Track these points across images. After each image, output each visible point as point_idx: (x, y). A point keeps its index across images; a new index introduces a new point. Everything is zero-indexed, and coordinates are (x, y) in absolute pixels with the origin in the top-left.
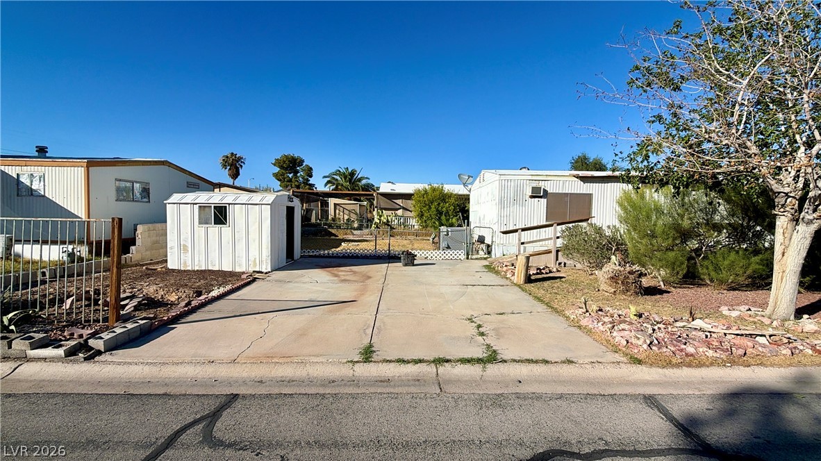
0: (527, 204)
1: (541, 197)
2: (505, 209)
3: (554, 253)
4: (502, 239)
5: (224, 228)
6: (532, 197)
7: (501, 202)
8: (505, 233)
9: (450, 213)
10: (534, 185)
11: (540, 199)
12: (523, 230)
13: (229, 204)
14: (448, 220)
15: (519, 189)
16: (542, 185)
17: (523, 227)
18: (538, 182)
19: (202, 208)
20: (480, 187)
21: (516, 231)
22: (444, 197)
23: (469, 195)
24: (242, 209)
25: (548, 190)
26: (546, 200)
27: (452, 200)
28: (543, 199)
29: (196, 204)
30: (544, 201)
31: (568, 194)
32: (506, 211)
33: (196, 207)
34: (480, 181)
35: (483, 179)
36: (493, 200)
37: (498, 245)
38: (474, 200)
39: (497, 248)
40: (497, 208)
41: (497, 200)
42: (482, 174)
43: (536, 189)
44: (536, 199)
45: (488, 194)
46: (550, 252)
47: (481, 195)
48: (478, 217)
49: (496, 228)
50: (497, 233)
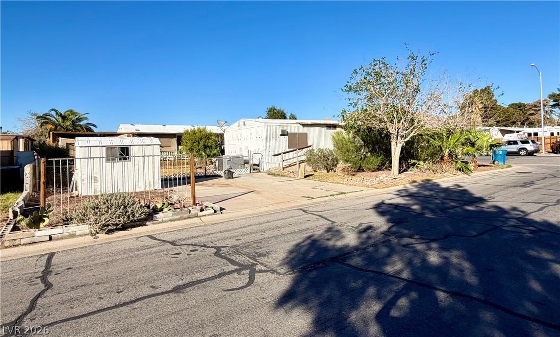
0: (279, 140)
1: (285, 135)
3: (298, 165)
4: (268, 160)
5: (126, 163)
6: (281, 135)
7: (266, 138)
8: (275, 156)
10: (282, 129)
12: (284, 153)
13: (130, 146)
14: (211, 152)
15: (274, 131)
16: (285, 128)
17: (284, 151)
18: (283, 127)
19: (110, 148)
20: (239, 129)
21: (280, 154)
22: (209, 136)
23: (223, 134)
24: (139, 149)
25: (288, 131)
26: (288, 137)
27: (213, 137)
29: (104, 146)
30: (286, 137)
31: (297, 133)
32: (269, 144)
33: (104, 149)
34: (239, 125)
35: (244, 124)
36: (258, 137)
37: (266, 163)
38: (231, 137)
39: (265, 165)
40: (264, 142)
41: (264, 137)
42: (242, 121)
43: (283, 131)
44: (283, 136)
45: (251, 134)
46: (296, 164)
47: (241, 134)
48: (239, 148)
49: (264, 153)
50: (264, 157)
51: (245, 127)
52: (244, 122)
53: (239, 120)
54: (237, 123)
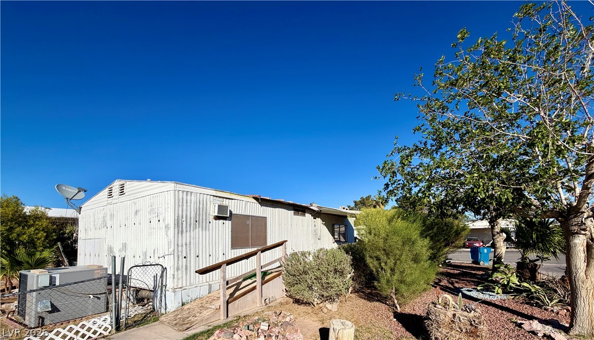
0: (211, 227)
1: (225, 218)
2: (184, 235)
3: (258, 288)
4: (180, 281)
6: (217, 218)
7: (178, 223)
8: (203, 271)
9: (39, 243)
10: (220, 203)
11: (224, 221)
12: (229, 263)
14: (31, 255)
15: (201, 206)
16: (225, 202)
18: (221, 199)
20: (108, 204)
21: (219, 267)
25: (232, 211)
26: (230, 222)
28: (227, 221)
30: (228, 223)
31: (249, 216)
32: (186, 238)
34: (110, 195)
35: (122, 192)
36: (155, 220)
37: (174, 290)
38: (92, 223)
39: (169, 294)
40: (171, 232)
41: (171, 221)
42: (116, 185)
43: (222, 208)
44: (221, 221)
45: (136, 212)
46: (254, 288)
47: (112, 216)
48: (106, 247)
49: (168, 263)
50: (170, 272)
51: (123, 198)
52: (122, 187)
53: (110, 184)
54: (106, 192)
